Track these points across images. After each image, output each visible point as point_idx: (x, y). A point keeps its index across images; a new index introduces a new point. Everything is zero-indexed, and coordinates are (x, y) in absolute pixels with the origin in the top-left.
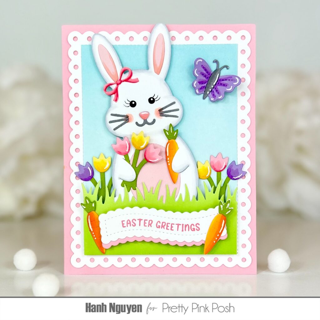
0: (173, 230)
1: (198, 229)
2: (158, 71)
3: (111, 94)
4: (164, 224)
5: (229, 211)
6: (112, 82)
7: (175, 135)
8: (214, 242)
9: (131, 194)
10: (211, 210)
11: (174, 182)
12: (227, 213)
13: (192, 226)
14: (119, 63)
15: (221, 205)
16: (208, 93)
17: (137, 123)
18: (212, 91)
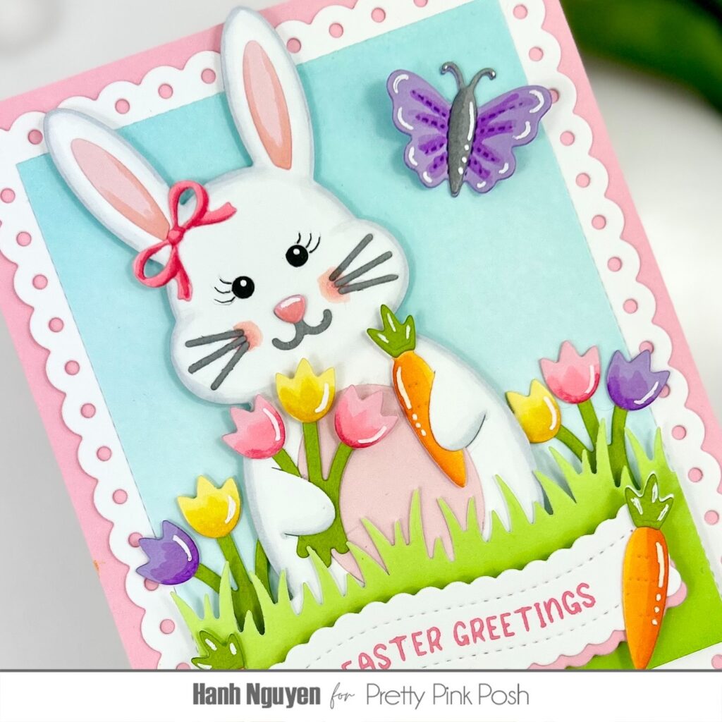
0: (512, 634)
1: (589, 601)
2: (283, 159)
3: (164, 280)
4: (477, 626)
5: (666, 509)
6: (153, 241)
7: (408, 337)
8: (655, 622)
9: (339, 569)
10: (605, 527)
11: (460, 484)
12: (660, 519)
13: (568, 598)
14: (154, 175)
15: (632, 500)
16: (461, 171)
17: (277, 343)
18: (472, 160)
